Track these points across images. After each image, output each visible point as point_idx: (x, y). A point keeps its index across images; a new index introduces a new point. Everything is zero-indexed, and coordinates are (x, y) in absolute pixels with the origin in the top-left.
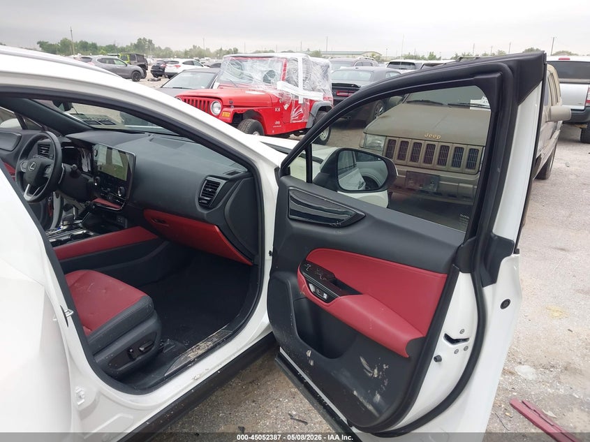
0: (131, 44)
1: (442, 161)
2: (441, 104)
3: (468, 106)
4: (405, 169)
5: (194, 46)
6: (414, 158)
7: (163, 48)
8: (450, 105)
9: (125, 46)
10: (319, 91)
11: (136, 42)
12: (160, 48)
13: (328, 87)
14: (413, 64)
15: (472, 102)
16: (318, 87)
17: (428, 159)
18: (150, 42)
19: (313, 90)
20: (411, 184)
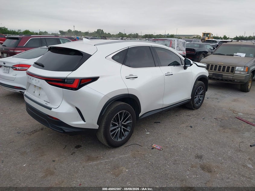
0: (95, 32)
1: (223, 70)
2: (224, 55)
3: (233, 55)
4: (212, 72)
5: (120, 32)
6: (215, 70)
7: (107, 33)
8: (227, 55)
9: (92, 32)
10: (182, 50)
11: (96, 31)
12: (106, 33)
13: (184, 49)
14: (216, 41)
15: (234, 54)
16: (181, 49)
17: (219, 70)
18: (102, 30)
19: (180, 50)
20: (214, 77)
